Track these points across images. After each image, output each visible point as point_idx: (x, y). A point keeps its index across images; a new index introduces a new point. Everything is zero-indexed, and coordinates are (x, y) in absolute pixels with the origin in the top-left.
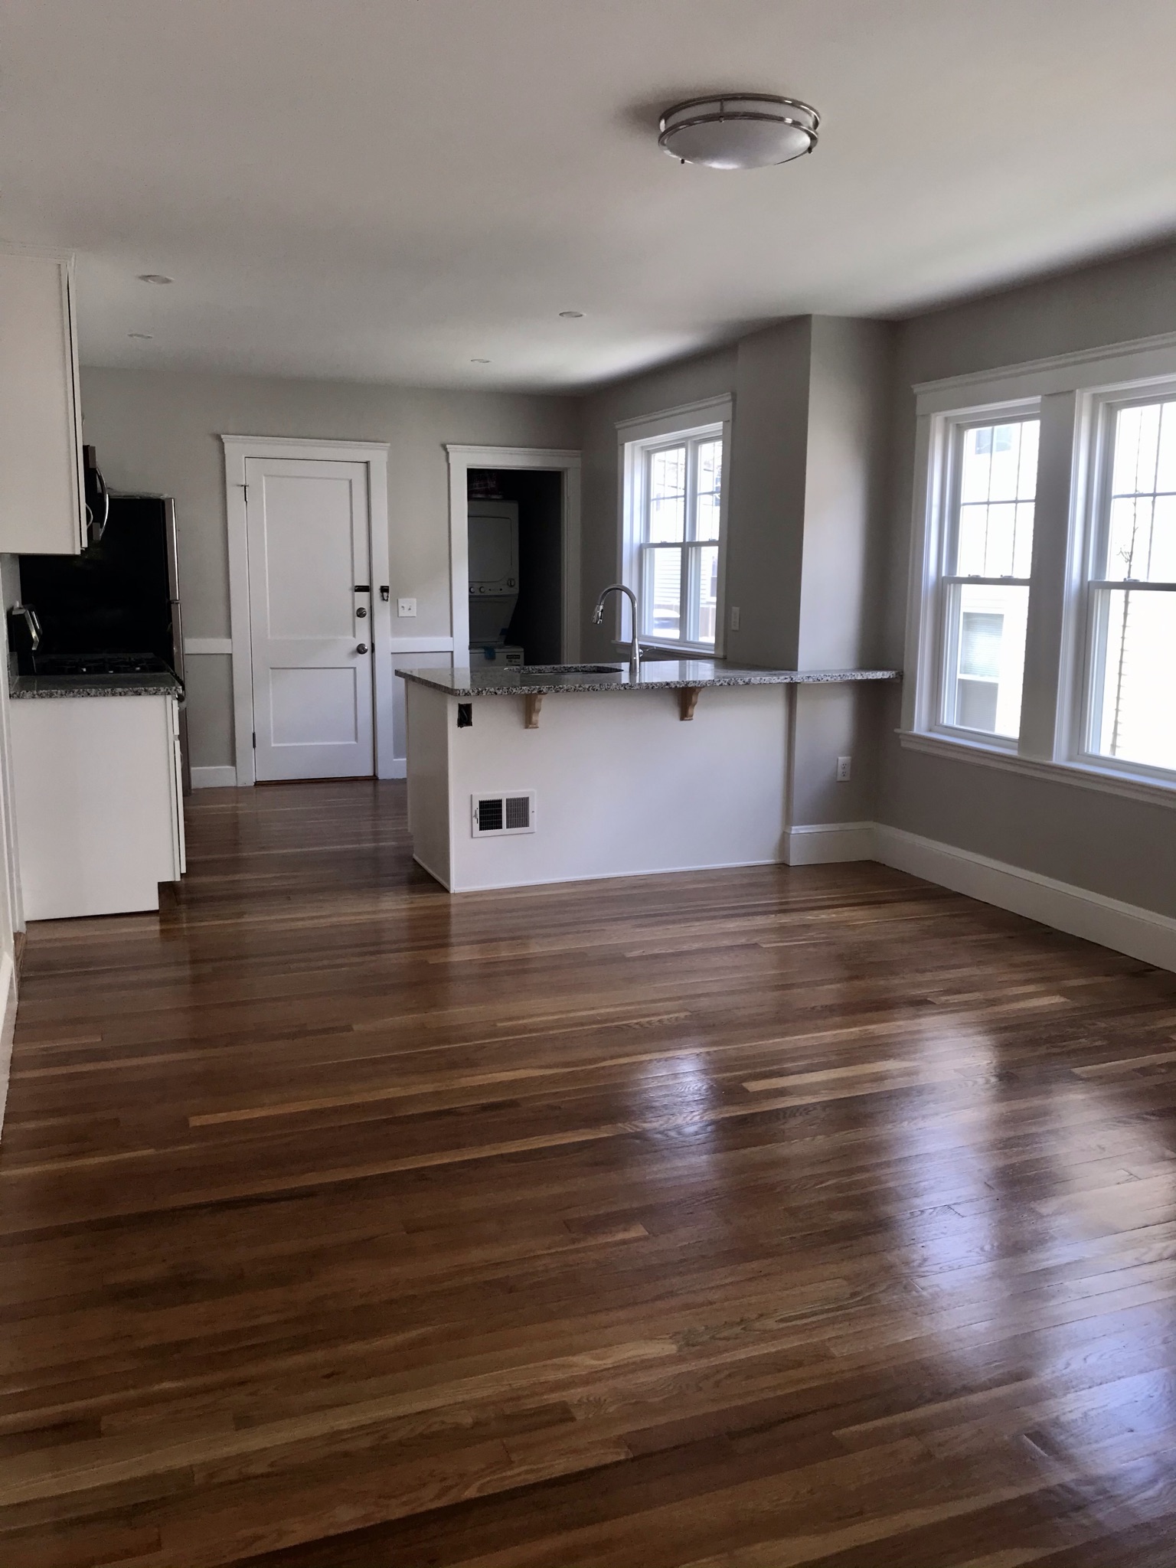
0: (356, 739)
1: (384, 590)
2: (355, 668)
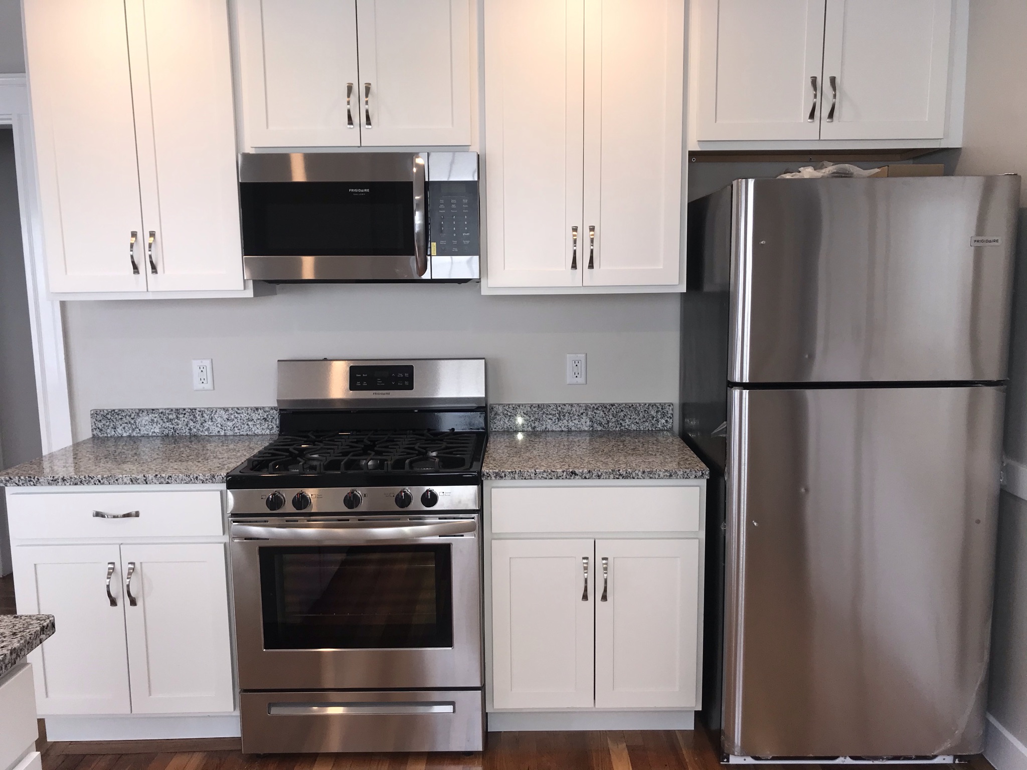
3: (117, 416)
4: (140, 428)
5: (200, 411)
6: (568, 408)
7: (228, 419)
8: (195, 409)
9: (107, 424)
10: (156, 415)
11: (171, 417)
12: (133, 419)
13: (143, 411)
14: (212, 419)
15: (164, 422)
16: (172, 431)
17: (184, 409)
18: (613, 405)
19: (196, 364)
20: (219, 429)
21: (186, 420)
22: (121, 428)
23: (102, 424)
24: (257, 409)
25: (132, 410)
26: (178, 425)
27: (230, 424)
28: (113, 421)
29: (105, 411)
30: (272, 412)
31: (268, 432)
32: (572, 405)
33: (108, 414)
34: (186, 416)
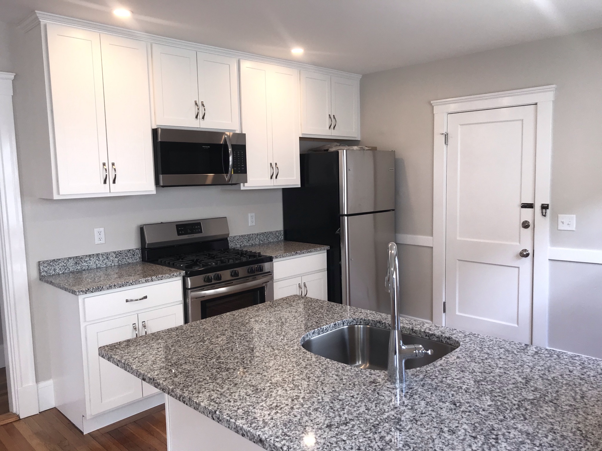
0: (518, 324)
1: (545, 207)
2: (519, 268)
3: (56, 263)
4: (69, 267)
5: (101, 255)
6: (251, 235)
7: (116, 257)
8: (99, 254)
9: (50, 268)
10: (78, 260)
11: (86, 260)
12: (65, 263)
13: (71, 259)
14: (108, 258)
15: (83, 263)
16: (87, 267)
17: (93, 255)
18: (265, 233)
19: (96, 230)
20: (111, 263)
21: (94, 260)
22: (58, 269)
23: (47, 268)
24: (130, 250)
25: (65, 258)
26: (90, 263)
27: (117, 259)
28: (54, 266)
29: (49, 261)
30: (136, 251)
31: (135, 261)
32: (253, 234)
33: (51, 262)
34: (94, 258)
